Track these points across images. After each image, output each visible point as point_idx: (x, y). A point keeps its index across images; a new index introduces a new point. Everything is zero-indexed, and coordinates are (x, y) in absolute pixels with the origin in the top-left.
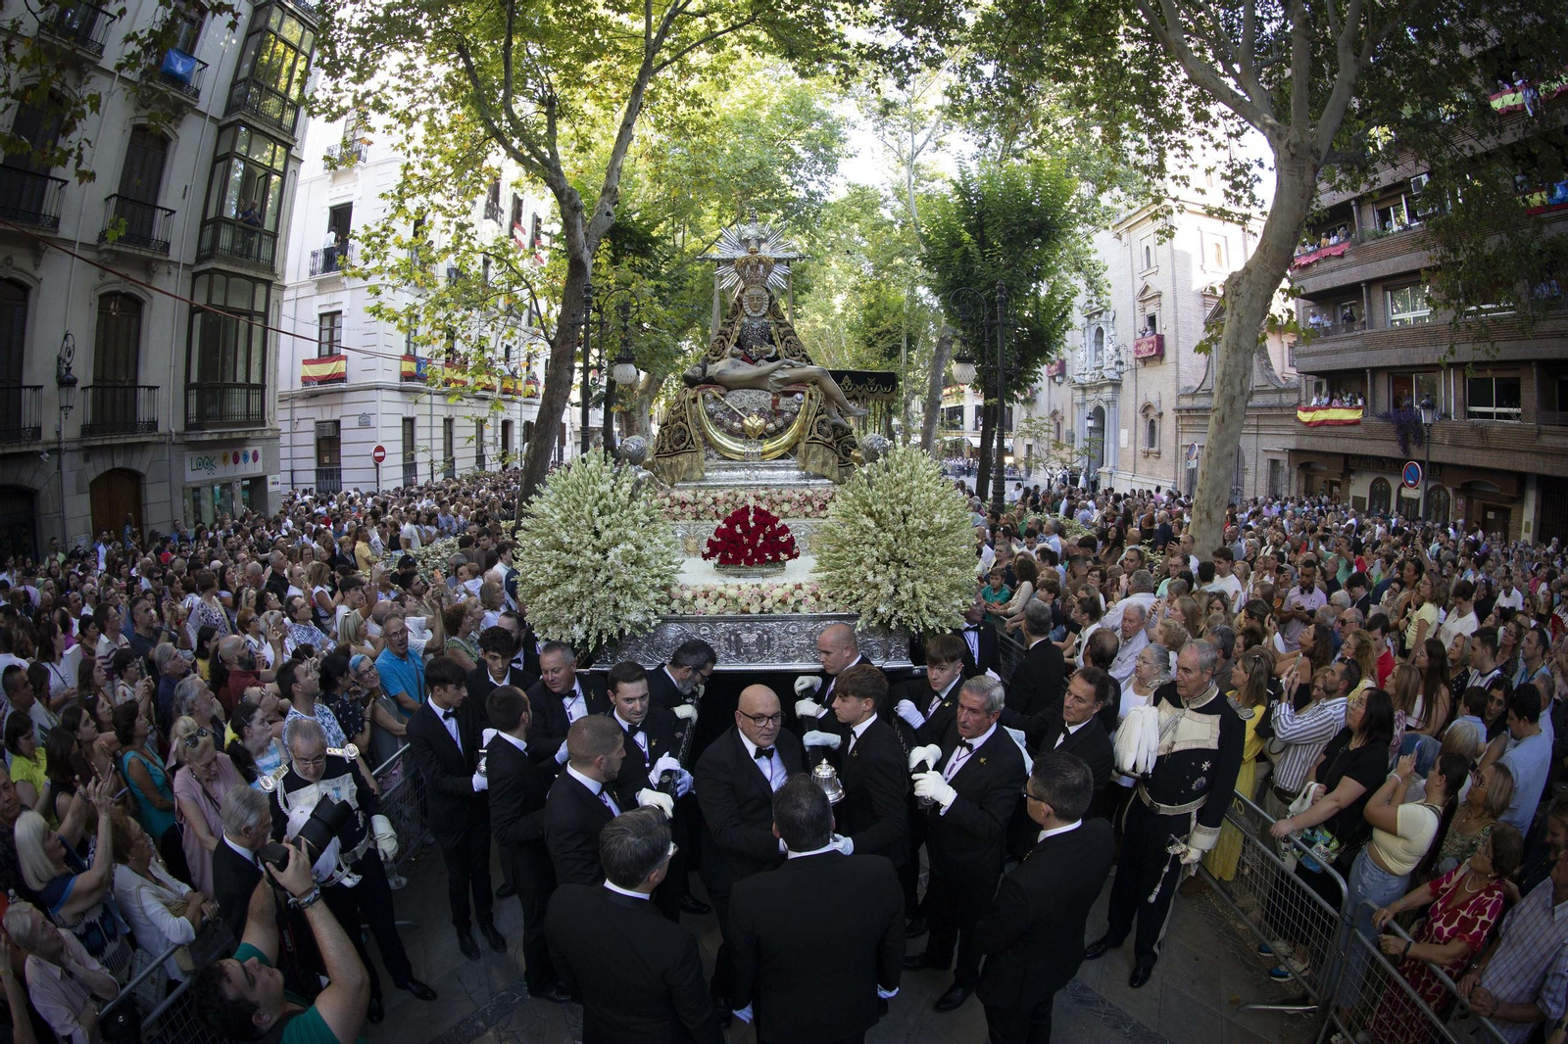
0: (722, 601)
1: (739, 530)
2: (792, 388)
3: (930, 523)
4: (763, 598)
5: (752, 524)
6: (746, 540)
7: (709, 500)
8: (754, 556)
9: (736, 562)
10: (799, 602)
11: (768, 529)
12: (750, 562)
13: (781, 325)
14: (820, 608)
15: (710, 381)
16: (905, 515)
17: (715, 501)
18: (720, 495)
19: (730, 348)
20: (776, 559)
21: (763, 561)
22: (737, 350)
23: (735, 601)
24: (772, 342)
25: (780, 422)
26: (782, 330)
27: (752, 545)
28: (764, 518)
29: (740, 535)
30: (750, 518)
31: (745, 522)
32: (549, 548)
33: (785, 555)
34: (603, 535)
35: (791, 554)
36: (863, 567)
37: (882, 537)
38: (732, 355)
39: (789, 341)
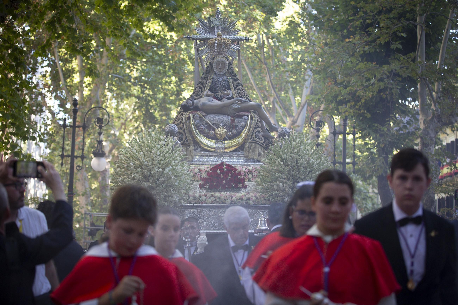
0: (213, 198)
2: (243, 113)
4: (232, 197)
5: (225, 170)
6: (222, 176)
7: (197, 170)
8: (226, 184)
10: (248, 199)
11: (233, 172)
12: (224, 187)
13: (235, 80)
14: (258, 202)
15: (196, 108)
17: (200, 171)
19: (206, 91)
20: (237, 187)
21: (230, 187)
22: (210, 93)
23: (219, 198)
24: (230, 89)
25: (235, 131)
26: (235, 83)
27: (225, 178)
28: (231, 168)
29: (220, 175)
30: (224, 167)
31: (222, 170)
32: (136, 167)
33: (241, 185)
34: (162, 163)
35: (243, 185)
36: (278, 182)
37: (287, 169)
38: (207, 95)
39: (239, 89)
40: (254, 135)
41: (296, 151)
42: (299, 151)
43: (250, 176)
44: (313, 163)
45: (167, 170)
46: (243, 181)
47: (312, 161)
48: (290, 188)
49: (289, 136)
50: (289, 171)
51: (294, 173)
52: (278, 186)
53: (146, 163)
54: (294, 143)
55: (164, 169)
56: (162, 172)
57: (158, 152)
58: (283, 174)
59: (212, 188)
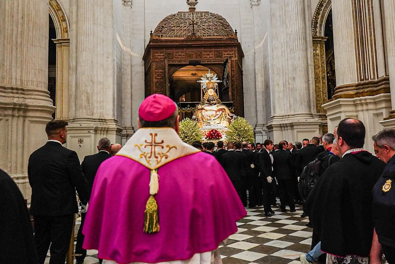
1: (212, 133)
2: (220, 110)
3: (244, 129)
5: (214, 132)
6: (213, 134)
7: (204, 131)
8: (215, 137)
9: (211, 138)
11: (217, 133)
12: (214, 138)
13: (216, 97)
16: (240, 128)
18: (206, 130)
20: (218, 138)
21: (216, 138)
24: (214, 100)
25: (217, 117)
27: (214, 135)
28: (216, 131)
29: (212, 134)
30: (214, 131)
31: (213, 132)
32: (182, 133)
33: (220, 137)
34: (191, 131)
35: (221, 137)
36: (234, 137)
37: (237, 132)
38: (207, 103)
39: (218, 100)
40: (224, 118)
41: (240, 125)
42: (241, 125)
43: (223, 133)
44: (246, 129)
45: (193, 134)
46: (221, 136)
47: (245, 128)
48: (238, 138)
49: (237, 119)
50: (238, 133)
51: (239, 133)
52: (234, 138)
53: (186, 132)
54: (239, 122)
55: (192, 134)
56: (192, 135)
57: (190, 127)
58: (235, 133)
59: (210, 139)
